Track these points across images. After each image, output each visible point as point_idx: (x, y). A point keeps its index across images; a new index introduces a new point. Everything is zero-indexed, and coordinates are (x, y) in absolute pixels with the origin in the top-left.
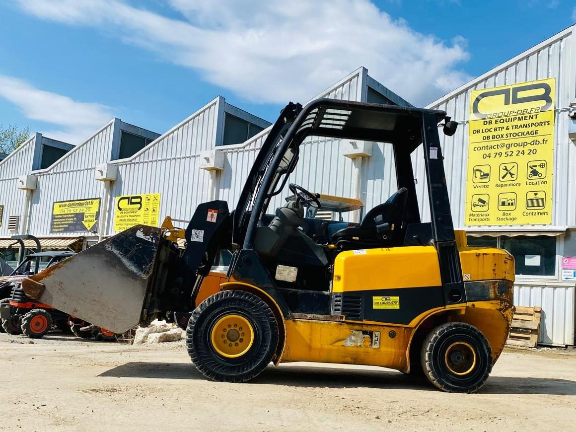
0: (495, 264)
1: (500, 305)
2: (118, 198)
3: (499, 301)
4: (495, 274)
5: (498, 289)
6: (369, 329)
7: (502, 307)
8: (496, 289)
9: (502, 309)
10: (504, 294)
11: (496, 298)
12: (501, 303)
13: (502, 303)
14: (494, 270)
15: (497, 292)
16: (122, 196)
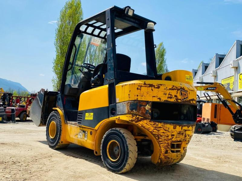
0: (130, 91)
1: (132, 118)
2: (239, 74)
3: (132, 115)
4: (130, 97)
5: (130, 107)
6: (85, 130)
7: (133, 119)
8: (129, 107)
9: (134, 120)
10: (134, 110)
11: (129, 113)
12: (132, 116)
13: (134, 116)
14: (129, 95)
15: (129, 109)
16: (241, 73)
